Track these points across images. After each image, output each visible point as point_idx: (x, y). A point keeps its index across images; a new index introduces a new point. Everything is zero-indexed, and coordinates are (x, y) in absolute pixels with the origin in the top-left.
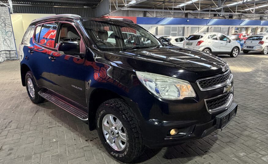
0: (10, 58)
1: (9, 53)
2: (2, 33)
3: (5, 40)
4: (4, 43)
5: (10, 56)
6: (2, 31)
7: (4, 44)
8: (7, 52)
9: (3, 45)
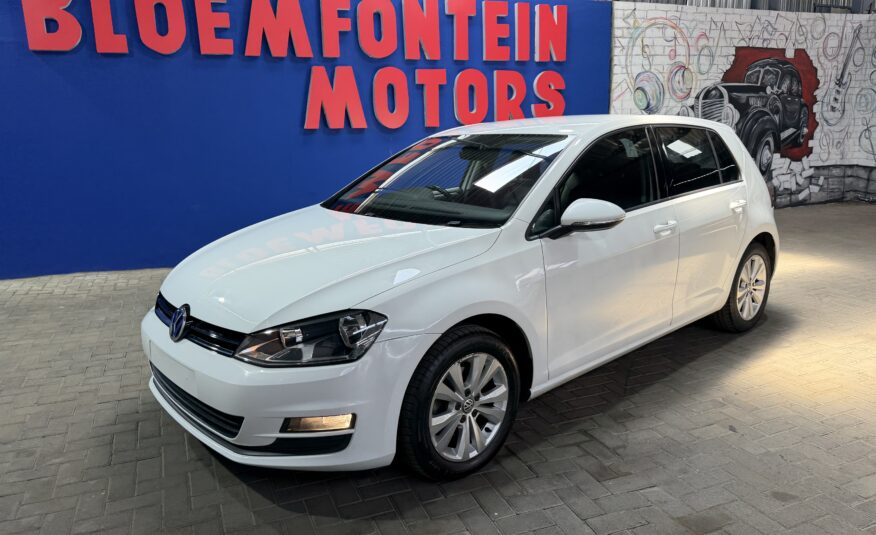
0: (867, 193)
1: (866, 176)
2: (867, 104)
3: (868, 129)
4: (864, 140)
5: (867, 187)
6: (866, 99)
7: (860, 145)
8: (863, 174)
9: (857, 148)
